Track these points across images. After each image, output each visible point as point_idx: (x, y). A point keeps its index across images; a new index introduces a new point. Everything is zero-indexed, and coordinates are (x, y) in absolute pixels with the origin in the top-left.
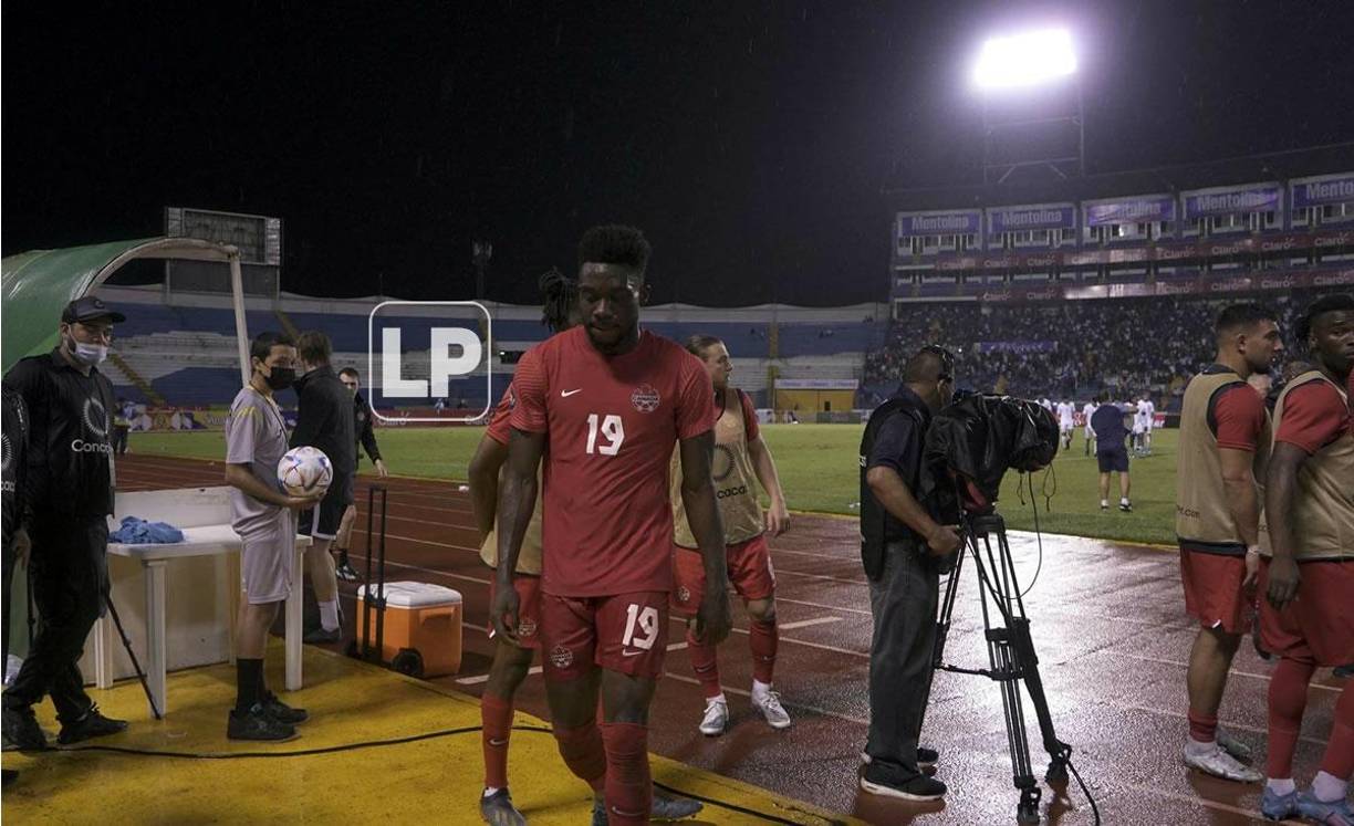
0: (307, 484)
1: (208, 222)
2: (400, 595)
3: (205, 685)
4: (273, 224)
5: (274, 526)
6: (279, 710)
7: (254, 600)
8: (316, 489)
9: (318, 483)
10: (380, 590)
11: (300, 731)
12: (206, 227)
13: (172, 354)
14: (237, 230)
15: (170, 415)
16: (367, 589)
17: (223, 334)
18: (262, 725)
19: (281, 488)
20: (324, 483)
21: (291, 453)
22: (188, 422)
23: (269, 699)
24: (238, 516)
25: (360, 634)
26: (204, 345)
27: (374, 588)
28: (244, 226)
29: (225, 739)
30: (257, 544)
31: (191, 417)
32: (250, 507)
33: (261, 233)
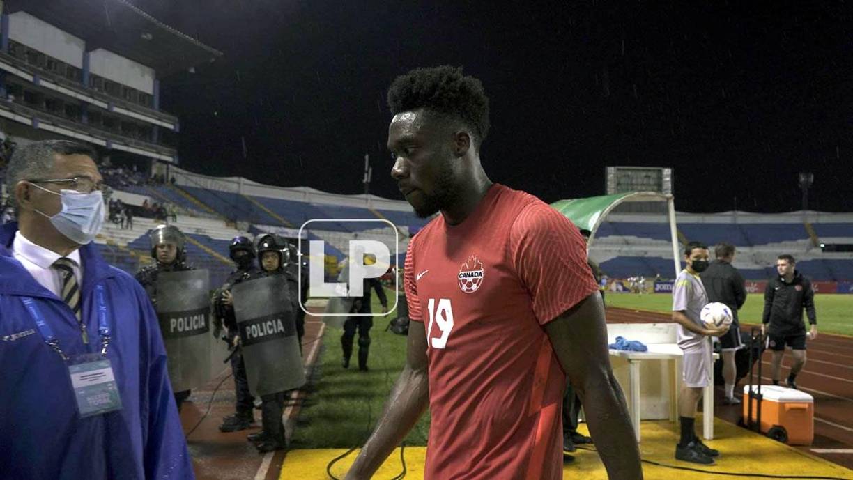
0: (718, 322)
1: (630, 173)
2: (773, 394)
3: (657, 430)
4: (667, 172)
5: (700, 346)
6: (703, 448)
7: (690, 385)
8: (722, 326)
9: (724, 322)
10: (759, 388)
11: (716, 462)
12: (628, 176)
13: (610, 249)
14: (646, 177)
15: (611, 283)
16: (751, 388)
17: (639, 236)
18: (695, 454)
19: (703, 325)
20: (727, 323)
21: (708, 306)
22: (620, 288)
23: (698, 441)
24: (680, 338)
25: (746, 413)
26: (627, 243)
27: (755, 388)
28: (649, 174)
29: (674, 460)
30: (690, 355)
31: (622, 284)
32: (686, 334)
33: (660, 178)
